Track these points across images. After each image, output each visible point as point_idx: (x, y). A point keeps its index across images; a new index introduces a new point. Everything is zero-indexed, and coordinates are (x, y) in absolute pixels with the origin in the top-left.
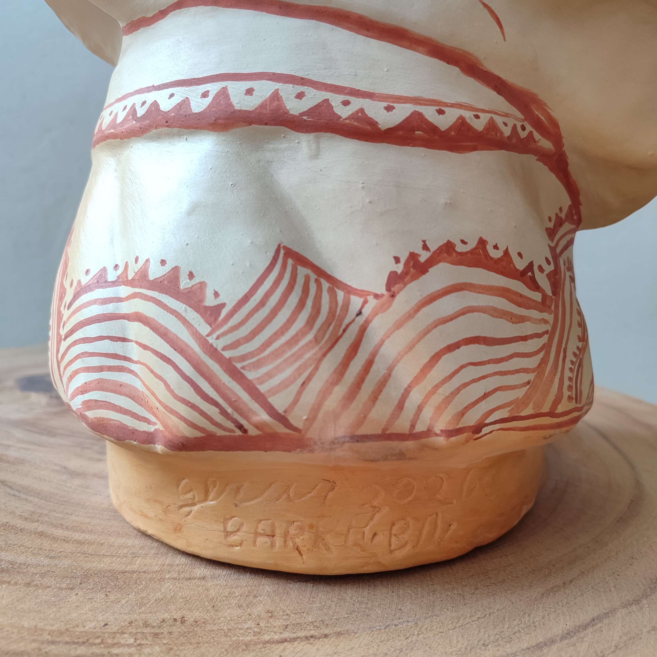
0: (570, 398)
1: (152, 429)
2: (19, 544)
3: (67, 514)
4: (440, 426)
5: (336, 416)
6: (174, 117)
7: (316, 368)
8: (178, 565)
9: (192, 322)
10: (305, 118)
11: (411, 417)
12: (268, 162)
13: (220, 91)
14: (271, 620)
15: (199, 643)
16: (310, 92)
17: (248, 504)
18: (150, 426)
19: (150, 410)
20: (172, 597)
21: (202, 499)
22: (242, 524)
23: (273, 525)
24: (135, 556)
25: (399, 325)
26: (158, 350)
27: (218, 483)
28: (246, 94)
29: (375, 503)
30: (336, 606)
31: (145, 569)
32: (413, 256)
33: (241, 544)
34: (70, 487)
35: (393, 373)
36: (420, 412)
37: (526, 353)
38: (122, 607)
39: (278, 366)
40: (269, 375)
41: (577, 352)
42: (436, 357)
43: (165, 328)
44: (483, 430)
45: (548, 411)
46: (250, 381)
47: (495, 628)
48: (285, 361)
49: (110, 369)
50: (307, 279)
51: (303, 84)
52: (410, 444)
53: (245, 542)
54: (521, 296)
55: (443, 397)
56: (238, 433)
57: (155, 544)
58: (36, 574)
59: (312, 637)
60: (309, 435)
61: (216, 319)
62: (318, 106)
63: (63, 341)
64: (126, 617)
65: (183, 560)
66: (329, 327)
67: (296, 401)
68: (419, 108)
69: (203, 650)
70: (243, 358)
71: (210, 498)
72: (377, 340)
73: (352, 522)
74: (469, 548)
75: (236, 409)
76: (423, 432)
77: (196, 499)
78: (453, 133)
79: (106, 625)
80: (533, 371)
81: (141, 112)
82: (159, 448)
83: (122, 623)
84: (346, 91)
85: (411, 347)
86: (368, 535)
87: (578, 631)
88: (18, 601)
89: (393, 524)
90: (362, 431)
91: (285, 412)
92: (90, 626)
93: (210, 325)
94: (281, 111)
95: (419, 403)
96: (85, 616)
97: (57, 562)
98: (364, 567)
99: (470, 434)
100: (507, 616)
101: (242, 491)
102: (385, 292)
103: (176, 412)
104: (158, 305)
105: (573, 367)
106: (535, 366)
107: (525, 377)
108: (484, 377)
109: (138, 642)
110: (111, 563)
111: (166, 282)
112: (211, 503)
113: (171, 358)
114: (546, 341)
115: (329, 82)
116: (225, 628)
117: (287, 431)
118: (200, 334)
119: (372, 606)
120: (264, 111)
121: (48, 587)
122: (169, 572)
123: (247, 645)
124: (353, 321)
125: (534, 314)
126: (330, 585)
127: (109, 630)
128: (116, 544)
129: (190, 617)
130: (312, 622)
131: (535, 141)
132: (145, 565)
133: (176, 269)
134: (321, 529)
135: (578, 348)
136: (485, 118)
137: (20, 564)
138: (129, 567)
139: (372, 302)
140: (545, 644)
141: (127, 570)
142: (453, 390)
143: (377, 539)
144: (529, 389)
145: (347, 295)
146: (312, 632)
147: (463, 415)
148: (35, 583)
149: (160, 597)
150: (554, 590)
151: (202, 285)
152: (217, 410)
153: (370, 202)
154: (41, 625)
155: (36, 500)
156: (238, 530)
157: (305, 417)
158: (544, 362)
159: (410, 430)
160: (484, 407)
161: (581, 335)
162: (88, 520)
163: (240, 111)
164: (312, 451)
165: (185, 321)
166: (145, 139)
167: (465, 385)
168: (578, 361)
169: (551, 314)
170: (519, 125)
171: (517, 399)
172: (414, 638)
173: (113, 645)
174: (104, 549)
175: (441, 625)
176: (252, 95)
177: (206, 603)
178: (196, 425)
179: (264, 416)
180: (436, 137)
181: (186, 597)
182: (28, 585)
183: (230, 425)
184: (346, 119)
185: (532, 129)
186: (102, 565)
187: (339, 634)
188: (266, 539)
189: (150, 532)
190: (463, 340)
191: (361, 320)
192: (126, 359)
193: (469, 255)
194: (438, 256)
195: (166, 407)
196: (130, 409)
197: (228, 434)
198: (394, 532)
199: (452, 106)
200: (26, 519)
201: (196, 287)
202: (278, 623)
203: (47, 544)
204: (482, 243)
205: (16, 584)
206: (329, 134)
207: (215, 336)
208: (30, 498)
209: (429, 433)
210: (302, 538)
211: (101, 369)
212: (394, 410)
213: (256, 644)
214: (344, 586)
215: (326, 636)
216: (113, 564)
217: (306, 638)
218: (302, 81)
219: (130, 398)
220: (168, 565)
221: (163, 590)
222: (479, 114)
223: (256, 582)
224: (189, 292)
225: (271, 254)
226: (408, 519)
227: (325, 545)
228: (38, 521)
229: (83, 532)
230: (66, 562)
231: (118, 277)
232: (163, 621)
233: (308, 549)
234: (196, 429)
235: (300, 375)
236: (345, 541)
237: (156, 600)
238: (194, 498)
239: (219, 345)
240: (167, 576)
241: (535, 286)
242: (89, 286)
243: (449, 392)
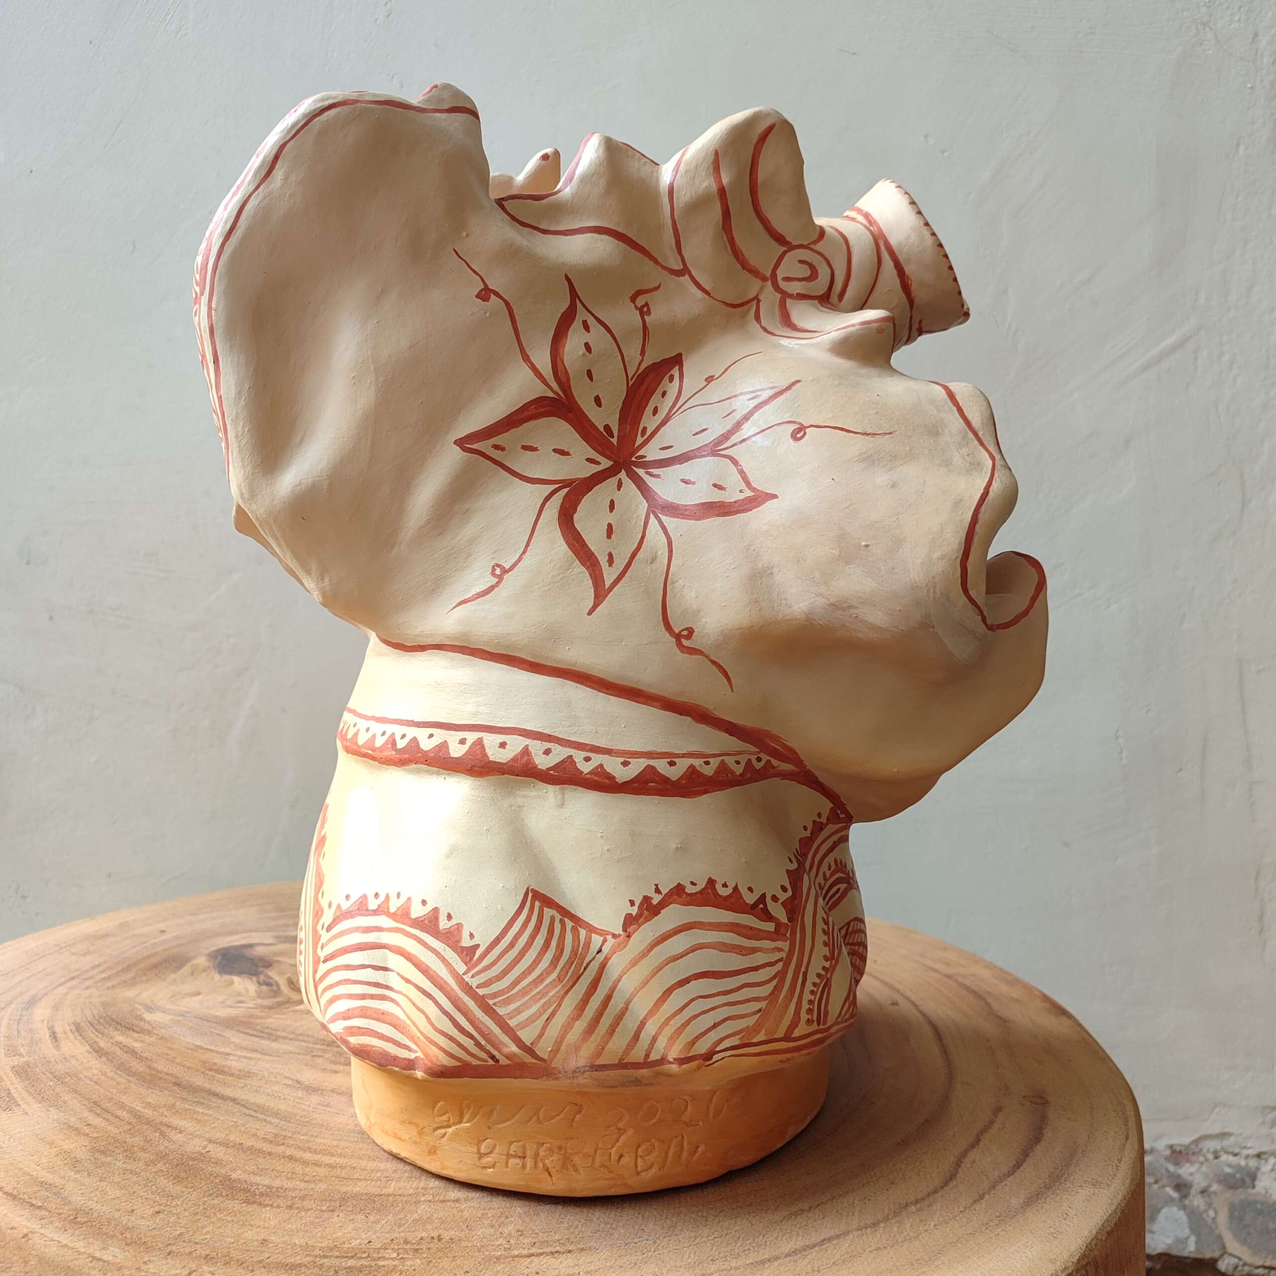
0: (809, 1022)
1: (412, 1056)
2: (272, 1168)
3: (312, 1136)
4: (672, 1055)
5: (577, 1049)
6: (434, 757)
7: (559, 1005)
8: (432, 1188)
9: (450, 961)
10: (552, 772)
11: (646, 1047)
12: (519, 807)
13: (476, 741)
14: (521, 1238)
15: (455, 1257)
16: (556, 749)
17: (500, 1126)
18: (411, 1053)
19: (412, 1038)
20: (428, 1218)
21: (457, 1121)
22: (495, 1146)
23: (524, 1147)
24: (389, 1179)
25: (635, 963)
26: (420, 985)
27: (472, 1106)
28: (499, 747)
29: (621, 1125)
30: (582, 1226)
31: (400, 1192)
32: (646, 899)
33: (493, 1166)
34: (309, 1106)
35: (630, 1006)
36: (655, 1042)
37: (757, 983)
38: (382, 1227)
39: (526, 1003)
40: (518, 1011)
41: (823, 973)
42: (668, 992)
43: (427, 965)
44: (714, 1057)
45: (783, 1036)
46: (501, 1016)
47: (728, 1245)
48: (531, 998)
49: (372, 997)
50: (553, 919)
51: (550, 741)
52: (645, 1072)
53: (498, 1164)
54: (751, 928)
55: (675, 1029)
56: (491, 1062)
57: (408, 1168)
58: (295, 1197)
59: (557, 1252)
60: (553, 1065)
61: (471, 959)
62: (563, 762)
63: (321, 964)
64: (387, 1235)
65: (434, 1183)
66: (571, 966)
67: (541, 1035)
68: (652, 762)
69: (458, 1262)
70: (495, 995)
71: (465, 1120)
72: (615, 976)
73: (598, 1143)
74: (722, 1171)
75: (489, 1041)
76: (656, 1061)
77: (451, 1121)
78: (684, 782)
79: (370, 1242)
80: (764, 999)
81: (401, 744)
82: (419, 1074)
83: (385, 1241)
84: (588, 748)
85: (645, 983)
86: (614, 1157)
87: (805, 1250)
88: (284, 1222)
89: (639, 1146)
90: (601, 1061)
91: (532, 1044)
92: (355, 1243)
93: (466, 964)
94: (531, 765)
95: (654, 1034)
96: (349, 1235)
97: (312, 1186)
98: (611, 1188)
99: (701, 1061)
100: (742, 1236)
101: (495, 1113)
102: (622, 933)
103: (436, 1043)
104: (420, 943)
105: (815, 989)
106: (767, 994)
107: (756, 1006)
108: (713, 1009)
109: (401, 1256)
110: (367, 1186)
111: (426, 922)
112: (466, 1125)
113: (432, 993)
114: (780, 969)
115: (573, 739)
116: (478, 1244)
117: (534, 1061)
118: (457, 972)
119: (617, 1226)
120: (516, 764)
121: (310, 1209)
122: (424, 1195)
123: (498, 1258)
124: (594, 958)
125: (766, 944)
126: (579, 1207)
127: (373, 1247)
128: (368, 1168)
129: (446, 1235)
130: (558, 1240)
131: (774, 767)
132: (400, 1188)
133: (436, 910)
134: (569, 1151)
135: (824, 968)
136: (715, 762)
137: (277, 1188)
138: (384, 1190)
139: (611, 942)
140: (769, 1260)
141: (383, 1193)
142: (683, 1021)
143: (624, 1161)
144: (759, 1017)
145: (588, 933)
146: (558, 1248)
147: (694, 1044)
148: (296, 1206)
149: (417, 1218)
150: (796, 1214)
151: (459, 926)
152: (472, 1042)
153: (608, 850)
154: (310, 1243)
155: (276, 1121)
156: (491, 1152)
157: (550, 1049)
158: (777, 989)
159: (644, 1059)
160: (713, 1036)
161: (828, 955)
162: (335, 1143)
163: (495, 762)
164: (557, 1079)
165: (444, 960)
166: (404, 770)
167: (695, 1017)
168: (823, 983)
169: (785, 941)
170: (753, 758)
171: (747, 1027)
172: (650, 1254)
173: (379, 1259)
174: (357, 1172)
175: (677, 1243)
176: (505, 748)
177: (461, 1223)
178: (454, 1055)
179: (514, 1048)
180: (668, 787)
181: (441, 1218)
182: (290, 1207)
183: (484, 1055)
184: (587, 774)
185: (769, 758)
186: (358, 1189)
187: (582, 1250)
188: (518, 1161)
189: (403, 1154)
190: (693, 975)
191: (601, 957)
192: (387, 987)
193: (699, 895)
194: (669, 898)
195: (427, 1038)
196: (392, 1036)
197: (481, 1063)
198: (640, 1153)
199: (683, 756)
200: (271, 1142)
201: (454, 928)
202: (526, 1241)
203: (299, 1168)
204: (711, 882)
205: (278, 1207)
206: (573, 787)
207: (470, 974)
208: (269, 1119)
209: (663, 1061)
210: (551, 1159)
211: (363, 997)
212: (630, 1041)
213: (506, 1258)
214: (593, 1208)
215: (570, 1251)
216: (369, 1188)
217: (552, 1253)
218: (549, 738)
219: (392, 1025)
220: (422, 1188)
221: (419, 1212)
222: (709, 760)
223: (508, 1205)
224: (447, 933)
225: (520, 898)
226: (653, 1141)
227: (574, 1166)
228: (283, 1144)
229: (333, 1155)
230: (322, 1186)
231: (379, 906)
232: (422, 1239)
233: (557, 1171)
234: (454, 1059)
235: (545, 1011)
236: (592, 1162)
237: (413, 1221)
238: (449, 1120)
239: (474, 983)
240: (422, 1199)
241: (767, 916)
242: (350, 912)
243: (680, 1024)
